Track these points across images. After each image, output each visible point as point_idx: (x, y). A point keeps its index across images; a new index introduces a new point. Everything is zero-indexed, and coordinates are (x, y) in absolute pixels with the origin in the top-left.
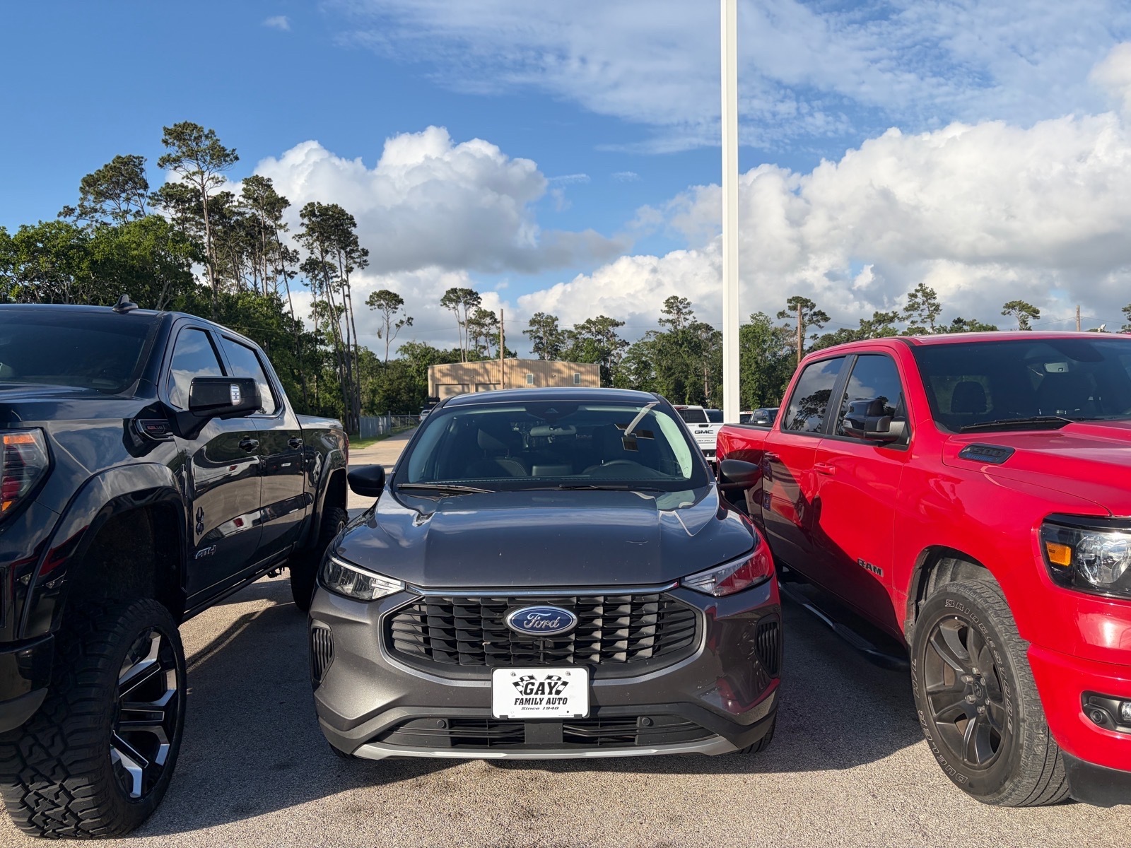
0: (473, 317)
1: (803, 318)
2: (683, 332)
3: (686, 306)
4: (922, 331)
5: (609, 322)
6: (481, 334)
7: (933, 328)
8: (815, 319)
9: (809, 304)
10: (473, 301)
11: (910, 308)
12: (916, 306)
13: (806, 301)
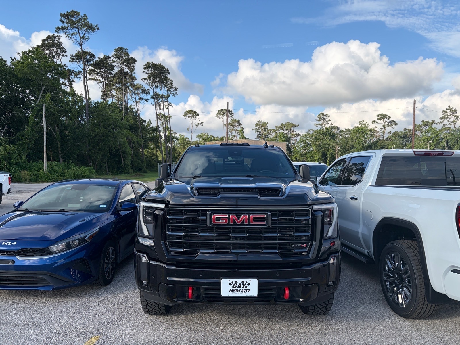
0: (230, 122)
1: (384, 124)
2: (327, 129)
3: (327, 117)
4: (449, 129)
5: (292, 125)
6: (233, 130)
7: (455, 127)
8: (390, 124)
9: (388, 117)
10: (230, 115)
11: (444, 118)
12: (446, 117)
13: (386, 115)
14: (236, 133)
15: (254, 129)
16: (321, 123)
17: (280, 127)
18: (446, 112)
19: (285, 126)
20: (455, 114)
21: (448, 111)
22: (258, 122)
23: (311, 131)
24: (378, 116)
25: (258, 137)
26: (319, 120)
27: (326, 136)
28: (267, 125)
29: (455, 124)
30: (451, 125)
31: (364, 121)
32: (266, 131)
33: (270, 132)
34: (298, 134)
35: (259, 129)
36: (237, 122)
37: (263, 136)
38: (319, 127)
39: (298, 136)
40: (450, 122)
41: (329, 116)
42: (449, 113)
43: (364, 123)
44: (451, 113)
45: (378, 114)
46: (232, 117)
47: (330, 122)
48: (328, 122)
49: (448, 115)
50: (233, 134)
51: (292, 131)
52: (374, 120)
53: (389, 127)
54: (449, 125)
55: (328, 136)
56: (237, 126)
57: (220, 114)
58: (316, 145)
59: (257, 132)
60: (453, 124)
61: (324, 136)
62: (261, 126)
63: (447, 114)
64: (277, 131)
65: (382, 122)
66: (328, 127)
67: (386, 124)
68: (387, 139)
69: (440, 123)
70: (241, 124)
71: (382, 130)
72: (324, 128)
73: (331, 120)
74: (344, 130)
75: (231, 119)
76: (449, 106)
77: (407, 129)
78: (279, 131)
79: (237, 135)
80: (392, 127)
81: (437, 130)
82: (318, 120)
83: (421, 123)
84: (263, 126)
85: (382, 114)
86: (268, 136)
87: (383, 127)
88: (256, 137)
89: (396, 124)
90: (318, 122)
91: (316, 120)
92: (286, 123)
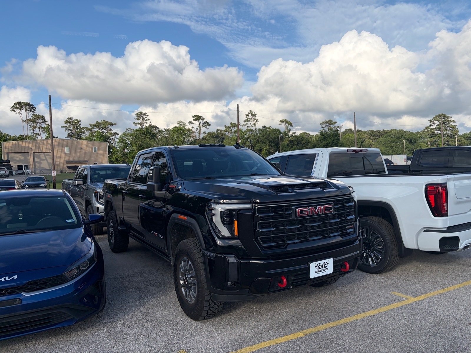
0: (32, 118)
1: (199, 125)
2: (146, 128)
3: (146, 117)
4: (252, 130)
5: (109, 123)
6: (36, 127)
7: (255, 129)
8: (204, 125)
9: (202, 118)
10: (31, 109)
11: (247, 121)
12: (249, 120)
13: (200, 117)
14: (40, 131)
15: (63, 127)
16: (139, 122)
17: (95, 126)
18: (248, 115)
19: (100, 124)
20: (255, 118)
21: (250, 115)
22: (68, 118)
23: (129, 130)
24: (193, 117)
25: (69, 136)
26: (138, 119)
27: (146, 135)
28: (79, 123)
29: (255, 126)
30: (252, 127)
31: (181, 122)
32: (78, 129)
33: (84, 130)
34: (116, 133)
35: (69, 127)
36: (40, 118)
37: (75, 135)
38: (139, 126)
39: (115, 135)
40: (251, 125)
41: (147, 116)
42: (250, 117)
43: (182, 123)
44: (252, 117)
45: (194, 115)
46: (33, 111)
47: (149, 121)
48: (147, 122)
49: (250, 119)
50: (36, 133)
51: (109, 130)
52: (190, 121)
53: (204, 127)
54: (251, 127)
55: (148, 136)
56: (40, 122)
57: (17, 108)
58: (137, 145)
59: (68, 130)
60: (254, 126)
61: (145, 135)
62: (72, 123)
63: (249, 117)
64: (92, 130)
65: (197, 123)
66: (147, 126)
67: (201, 125)
68: (203, 139)
69: (244, 125)
70: (46, 120)
71: (198, 130)
72: (144, 127)
73: (150, 120)
74: (164, 130)
75: (33, 114)
76: (250, 111)
77: (219, 130)
78: (95, 130)
79: (42, 133)
80: (207, 128)
81: (243, 131)
82: (136, 119)
83: (230, 125)
84: (75, 123)
85: (197, 115)
86: (81, 135)
87: (198, 128)
88: (66, 136)
89: (209, 125)
90: (137, 121)
91: (135, 118)
92: (102, 121)
